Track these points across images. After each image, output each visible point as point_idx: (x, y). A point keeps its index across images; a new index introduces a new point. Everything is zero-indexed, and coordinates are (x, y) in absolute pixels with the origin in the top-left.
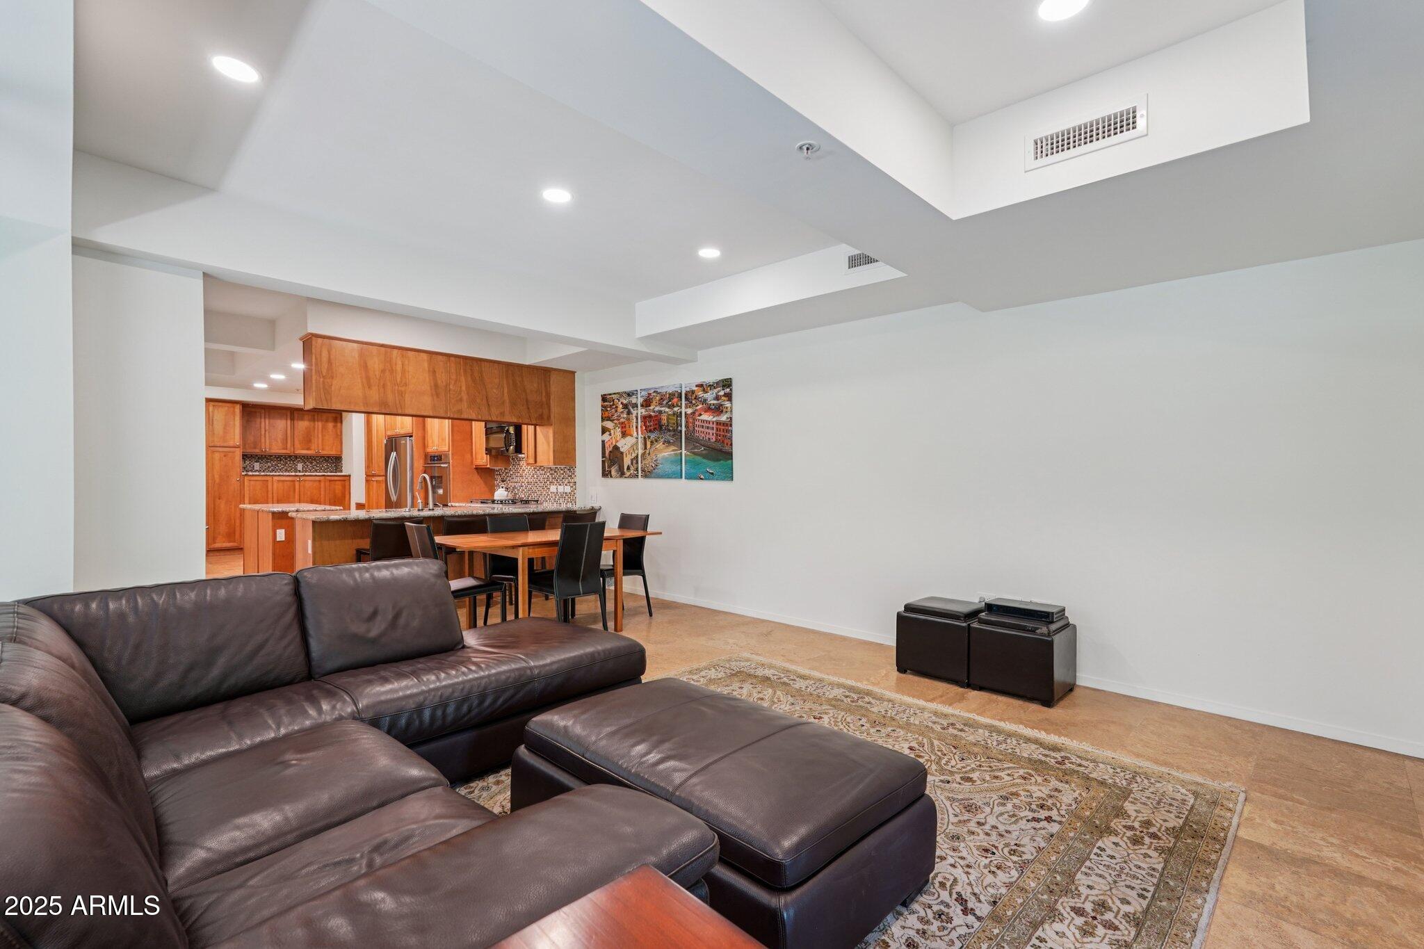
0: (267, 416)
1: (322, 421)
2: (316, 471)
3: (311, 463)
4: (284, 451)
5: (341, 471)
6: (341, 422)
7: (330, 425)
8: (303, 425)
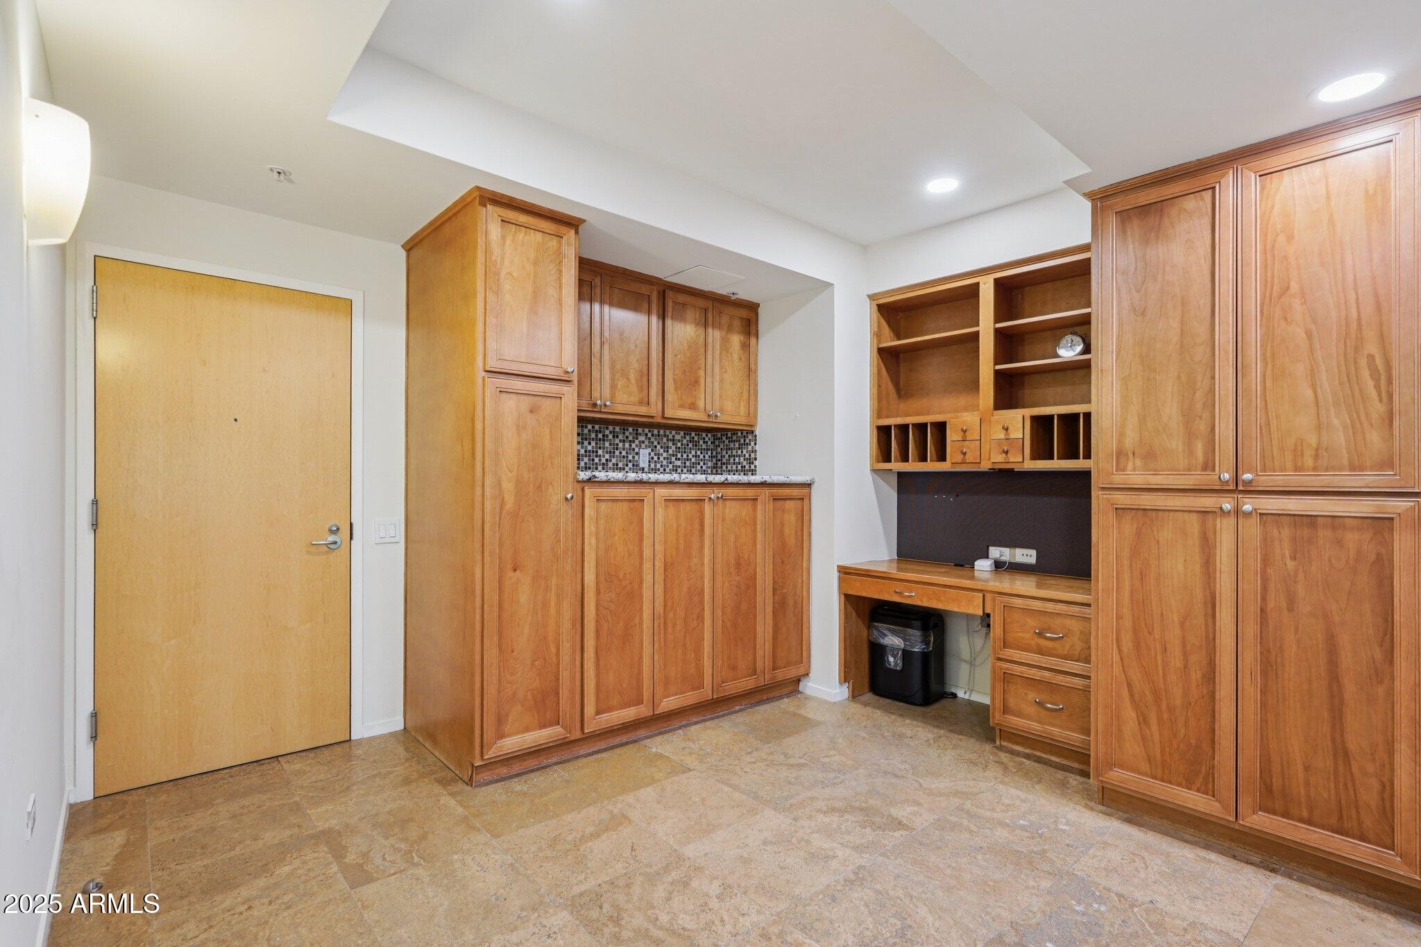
0: (607, 297)
1: (720, 327)
2: (675, 470)
3: (667, 449)
4: (643, 410)
5: (753, 472)
6: (757, 336)
7: (736, 340)
8: (683, 332)
